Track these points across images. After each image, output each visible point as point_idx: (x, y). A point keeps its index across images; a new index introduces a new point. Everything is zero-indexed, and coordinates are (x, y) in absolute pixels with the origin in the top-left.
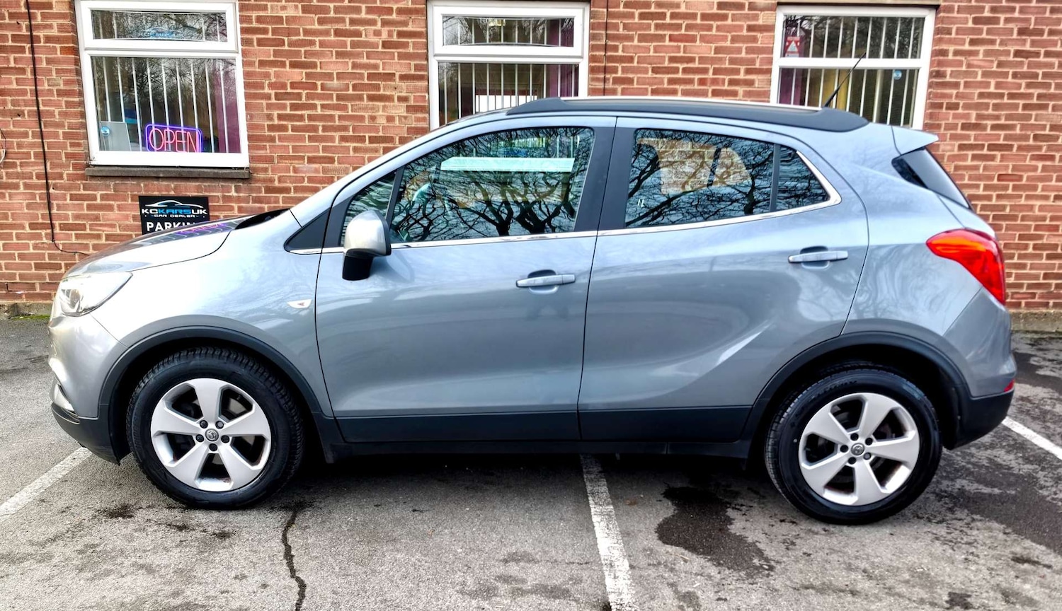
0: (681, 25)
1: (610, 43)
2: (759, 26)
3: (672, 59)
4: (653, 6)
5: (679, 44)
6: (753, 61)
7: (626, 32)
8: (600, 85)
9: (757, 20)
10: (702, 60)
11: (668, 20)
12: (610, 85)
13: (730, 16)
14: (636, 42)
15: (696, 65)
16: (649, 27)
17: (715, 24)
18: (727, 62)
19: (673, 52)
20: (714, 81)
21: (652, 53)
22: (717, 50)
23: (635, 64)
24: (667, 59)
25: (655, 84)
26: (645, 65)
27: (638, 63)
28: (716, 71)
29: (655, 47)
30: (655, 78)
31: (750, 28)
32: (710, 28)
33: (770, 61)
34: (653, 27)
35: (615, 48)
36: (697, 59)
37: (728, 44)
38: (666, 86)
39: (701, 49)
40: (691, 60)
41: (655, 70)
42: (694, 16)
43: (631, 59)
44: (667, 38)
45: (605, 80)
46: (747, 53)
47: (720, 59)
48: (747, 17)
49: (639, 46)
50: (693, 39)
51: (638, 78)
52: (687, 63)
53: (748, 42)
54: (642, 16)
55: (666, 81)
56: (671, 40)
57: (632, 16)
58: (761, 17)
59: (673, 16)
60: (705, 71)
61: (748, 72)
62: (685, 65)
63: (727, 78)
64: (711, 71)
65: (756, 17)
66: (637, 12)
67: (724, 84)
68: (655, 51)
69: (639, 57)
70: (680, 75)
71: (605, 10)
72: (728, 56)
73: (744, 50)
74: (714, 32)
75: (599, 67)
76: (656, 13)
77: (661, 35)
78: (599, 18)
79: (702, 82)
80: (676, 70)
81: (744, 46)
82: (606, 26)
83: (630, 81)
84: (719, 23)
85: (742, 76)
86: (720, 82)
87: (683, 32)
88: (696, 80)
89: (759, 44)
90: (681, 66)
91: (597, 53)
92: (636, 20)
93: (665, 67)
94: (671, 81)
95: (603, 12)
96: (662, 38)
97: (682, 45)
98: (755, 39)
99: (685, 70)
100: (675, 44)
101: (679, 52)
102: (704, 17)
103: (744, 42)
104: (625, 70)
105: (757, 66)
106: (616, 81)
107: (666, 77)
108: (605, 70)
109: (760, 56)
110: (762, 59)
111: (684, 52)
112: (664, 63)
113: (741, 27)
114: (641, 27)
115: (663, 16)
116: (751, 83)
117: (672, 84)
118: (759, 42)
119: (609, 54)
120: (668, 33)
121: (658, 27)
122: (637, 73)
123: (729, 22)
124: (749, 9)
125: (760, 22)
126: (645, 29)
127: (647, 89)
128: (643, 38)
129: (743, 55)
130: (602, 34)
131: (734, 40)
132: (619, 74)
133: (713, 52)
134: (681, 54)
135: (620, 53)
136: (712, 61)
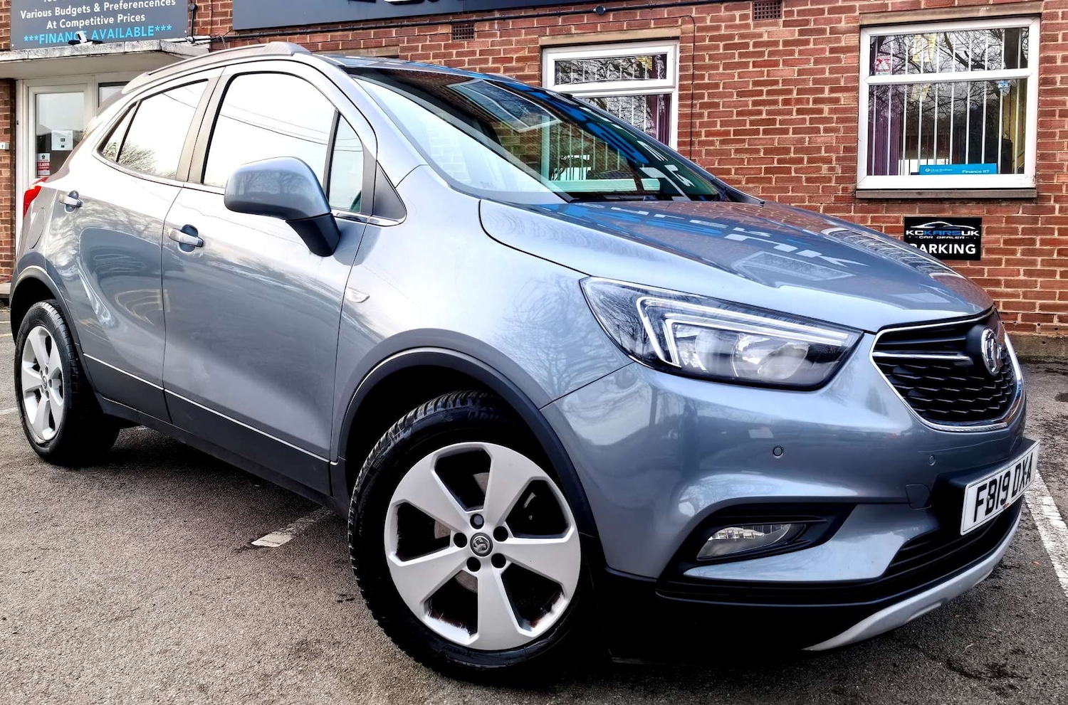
0: (764, 51)
1: (696, 73)
2: (843, 47)
3: (756, 83)
4: (737, 37)
5: (763, 69)
6: (837, 80)
7: (711, 62)
8: (688, 111)
9: (840, 42)
10: (785, 82)
11: (751, 49)
12: (697, 110)
13: (812, 40)
14: (721, 70)
15: (780, 87)
16: (733, 56)
17: (797, 49)
18: (811, 82)
19: (757, 77)
20: (798, 101)
21: (736, 79)
22: (800, 72)
23: (721, 90)
24: (751, 83)
25: (740, 107)
26: (730, 90)
27: (723, 88)
28: (800, 91)
29: (739, 74)
30: (740, 101)
31: (832, 50)
32: (792, 53)
33: (857, 79)
34: (737, 55)
35: (702, 77)
36: (781, 82)
37: (811, 65)
38: (750, 108)
39: (784, 72)
40: (776, 83)
41: (740, 94)
42: (776, 43)
43: (716, 86)
44: (751, 65)
45: (692, 106)
46: (830, 73)
47: (805, 80)
48: (829, 41)
49: (724, 74)
50: (776, 64)
51: (724, 102)
52: (772, 85)
53: (831, 63)
54: (726, 47)
55: (750, 103)
56: (754, 67)
57: (717, 47)
58: (843, 39)
59: (756, 44)
60: (790, 92)
61: (832, 90)
62: (769, 88)
63: (811, 97)
64: (795, 92)
65: (838, 40)
66: (721, 45)
67: (808, 103)
68: (740, 77)
69: (723, 83)
70: (764, 97)
71: (692, 45)
72: (812, 77)
73: (827, 71)
74: (796, 56)
75: (687, 94)
76: (740, 43)
77: (745, 62)
78: (687, 52)
79: (786, 102)
80: (760, 93)
81: (827, 67)
82: (693, 58)
83: (717, 105)
84: (801, 48)
85: (826, 94)
86: (805, 101)
87: (766, 58)
88: (780, 101)
89: (843, 64)
90: (765, 89)
91: (685, 83)
92: (721, 51)
93: (749, 91)
94: (755, 103)
95: (691, 46)
96: (746, 65)
97: (766, 69)
98: (838, 60)
99: (769, 93)
100: (759, 69)
101: (763, 77)
102: (786, 43)
103: (826, 63)
104: (710, 96)
105: (842, 84)
106: (703, 106)
107: (750, 100)
108: (692, 97)
109: (844, 75)
110: (846, 78)
111: (768, 76)
112: (748, 87)
113: (823, 50)
114: (724, 56)
115: (746, 45)
116: (837, 100)
117: (756, 106)
118: (843, 63)
119: (696, 82)
120: (751, 60)
121: (741, 55)
122: (722, 98)
123: (811, 46)
124: (830, 34)
125: (843, 44)
126: (730, 58)
127: (732, 112)
128: (726, 67)
129: (827, 75)
130: (689, 65)
131: (816, 62)
132: (706, 100)
133: (796, 75)
134: (765, 78)
135: (706, 81)
136: (796, 82)
